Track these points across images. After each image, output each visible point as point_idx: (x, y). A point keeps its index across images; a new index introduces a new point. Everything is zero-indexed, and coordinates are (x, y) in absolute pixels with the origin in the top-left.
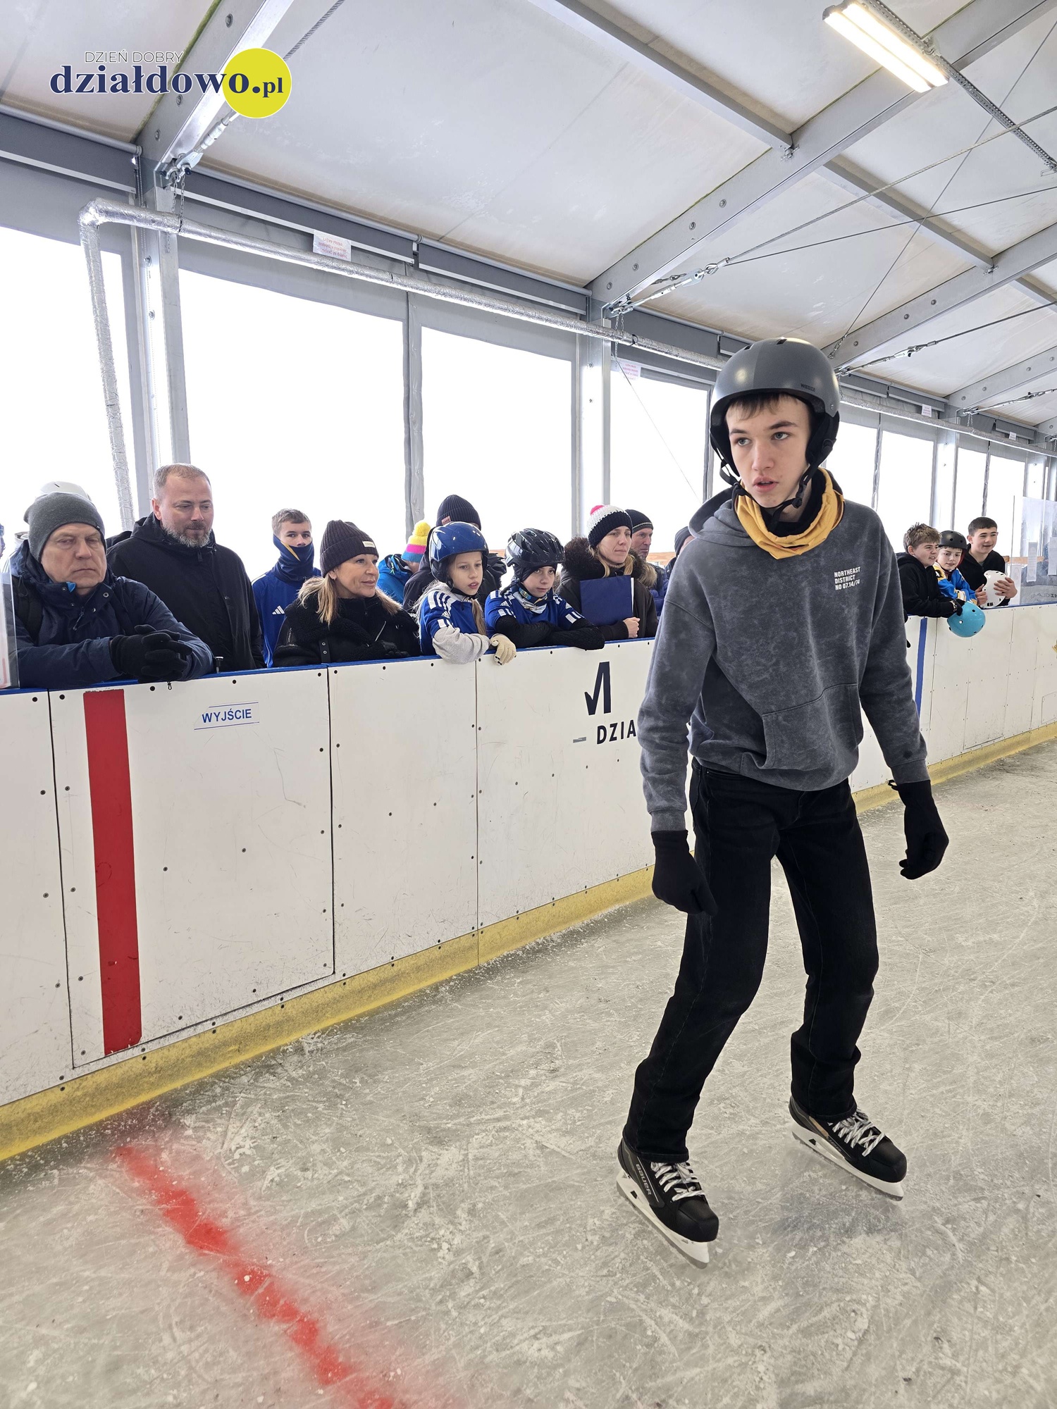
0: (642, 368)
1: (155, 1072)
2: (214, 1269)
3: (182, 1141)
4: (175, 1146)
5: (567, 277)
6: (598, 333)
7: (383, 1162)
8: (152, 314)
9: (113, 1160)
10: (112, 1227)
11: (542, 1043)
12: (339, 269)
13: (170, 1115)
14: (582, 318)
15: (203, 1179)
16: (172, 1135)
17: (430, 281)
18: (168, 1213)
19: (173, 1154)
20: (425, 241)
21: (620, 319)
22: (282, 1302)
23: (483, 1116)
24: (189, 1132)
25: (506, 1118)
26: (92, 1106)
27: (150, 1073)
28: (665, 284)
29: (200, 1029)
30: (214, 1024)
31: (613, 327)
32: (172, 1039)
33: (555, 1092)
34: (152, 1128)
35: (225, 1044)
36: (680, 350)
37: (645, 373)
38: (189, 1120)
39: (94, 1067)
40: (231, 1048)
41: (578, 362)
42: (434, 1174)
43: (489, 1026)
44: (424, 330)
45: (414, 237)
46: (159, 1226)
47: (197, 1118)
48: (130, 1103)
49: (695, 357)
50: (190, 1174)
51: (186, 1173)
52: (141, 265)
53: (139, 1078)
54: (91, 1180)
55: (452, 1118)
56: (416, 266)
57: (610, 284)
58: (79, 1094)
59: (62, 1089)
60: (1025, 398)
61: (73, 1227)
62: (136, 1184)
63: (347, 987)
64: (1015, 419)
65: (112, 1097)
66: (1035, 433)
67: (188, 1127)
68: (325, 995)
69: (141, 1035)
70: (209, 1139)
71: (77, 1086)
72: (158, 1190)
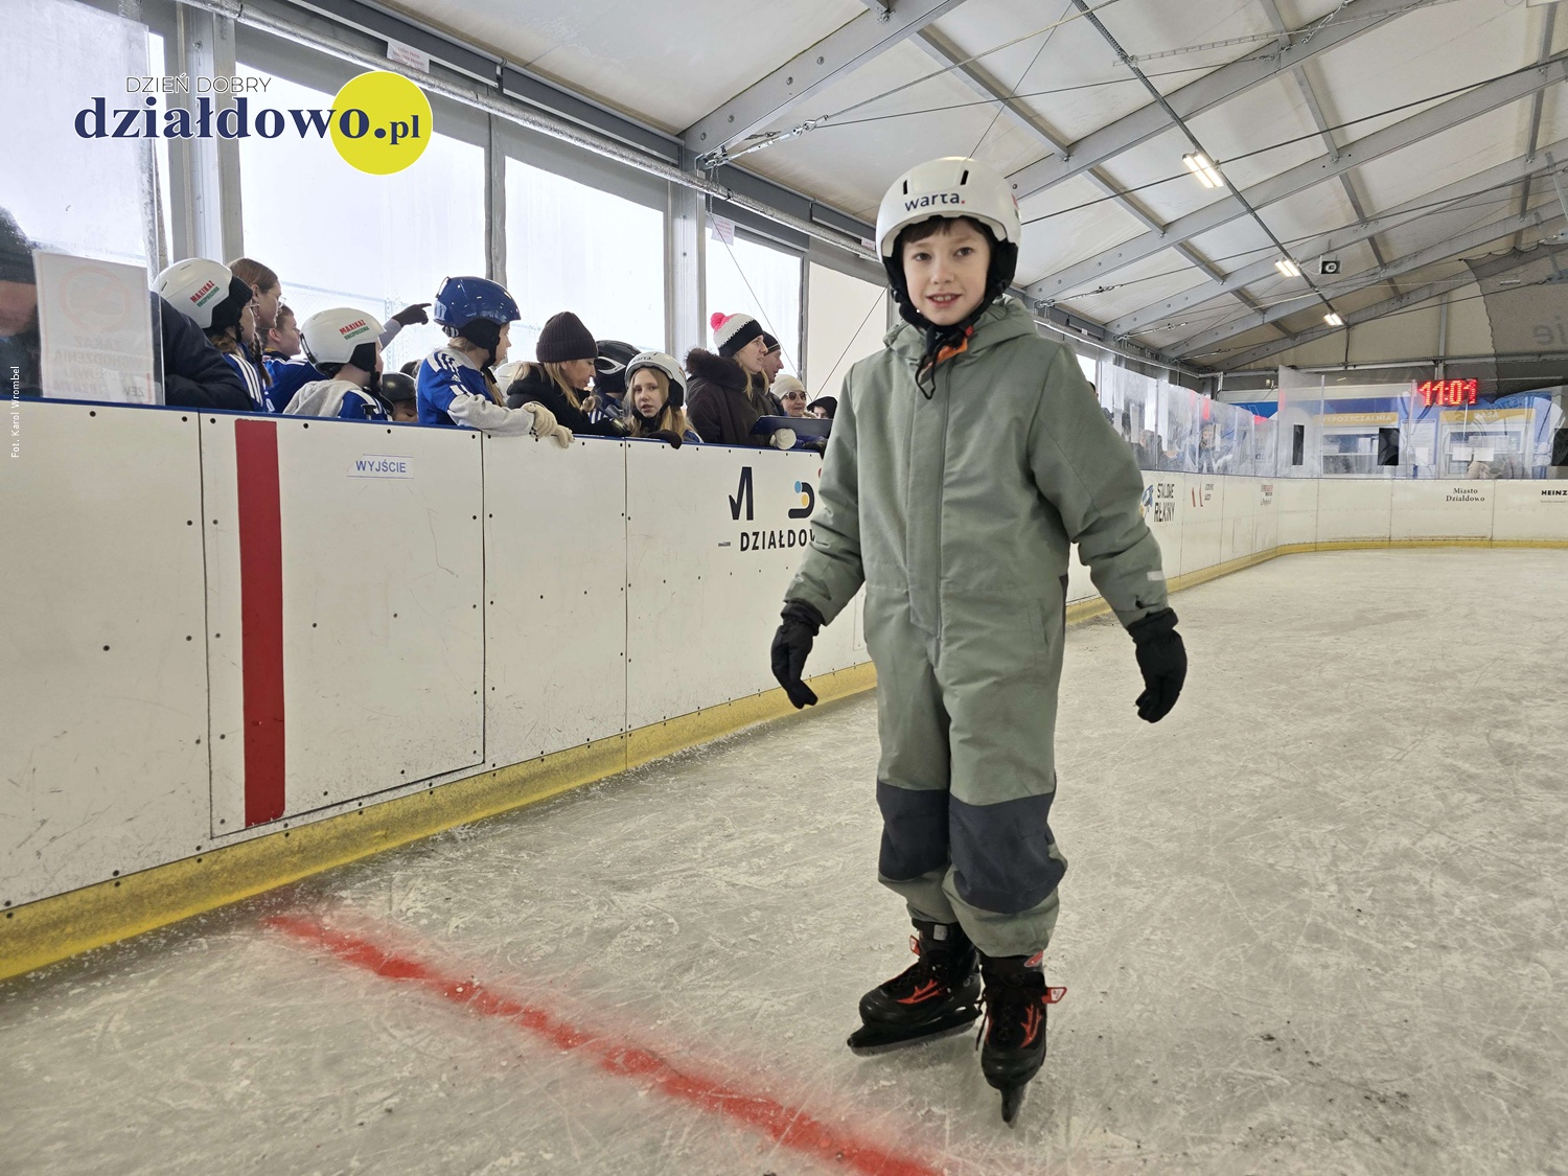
0: (736, 228)
1: (298, 852)
2: (417, 989)
3: (342, 909)
4: (335, 913)
5: (659, 122)
6: (693, 183)
7: (572, 906)
9: (268, 927)
10: (287, 972)
11: (710, 818)
12: (418, 80)
13: (320, 893)
14: (673, 165)
15: (378, 932)
16: (329, 905)
17: (512, 105)
18: (348, 958)
19: (336, 918)
20: (510, 65)
21: (715, 171)
22: (501, 1003)
23: (667, 869)
24: (349, 902)
25: (690, 869)
26: (232, 884)
27: (292, 852)
28: (759, 140)
29: (346, 808)
30: (360, 804)
31: (707, 178)
32: (317, 817)
33: (735, 849)
34: (303, 902)
35: (371, 828)
36: (774, 210)
37: (740, 233)
38: (343, 894)
39: (233, 839)
40: (377, 834)
41: (670, 213)
43: (651, 811)
44: (507, 157)
45: (498, 60)
46: (340, 967)
47: (353, 893)
48: (272, 884)
50: (362, 930)
51: (358, 930)
52: (188, 51)
53: (281, 856)
54: (247, 943)
55: (635, 873)
56: (499, 91)
57: (705, 134)
58: (217, 867)
59: (199, 861)
60: (1097, 292)
61: (241, 976)
62: (302, 941)
63: (497, 779)
64: (1087, 316)
65: (253, 876)
66: (1105, 331)
67: (346, 899)
68: (475, 785)
69: (284, 809)
70: (373, 905)
71: (214, 859)
72: (330, 943)
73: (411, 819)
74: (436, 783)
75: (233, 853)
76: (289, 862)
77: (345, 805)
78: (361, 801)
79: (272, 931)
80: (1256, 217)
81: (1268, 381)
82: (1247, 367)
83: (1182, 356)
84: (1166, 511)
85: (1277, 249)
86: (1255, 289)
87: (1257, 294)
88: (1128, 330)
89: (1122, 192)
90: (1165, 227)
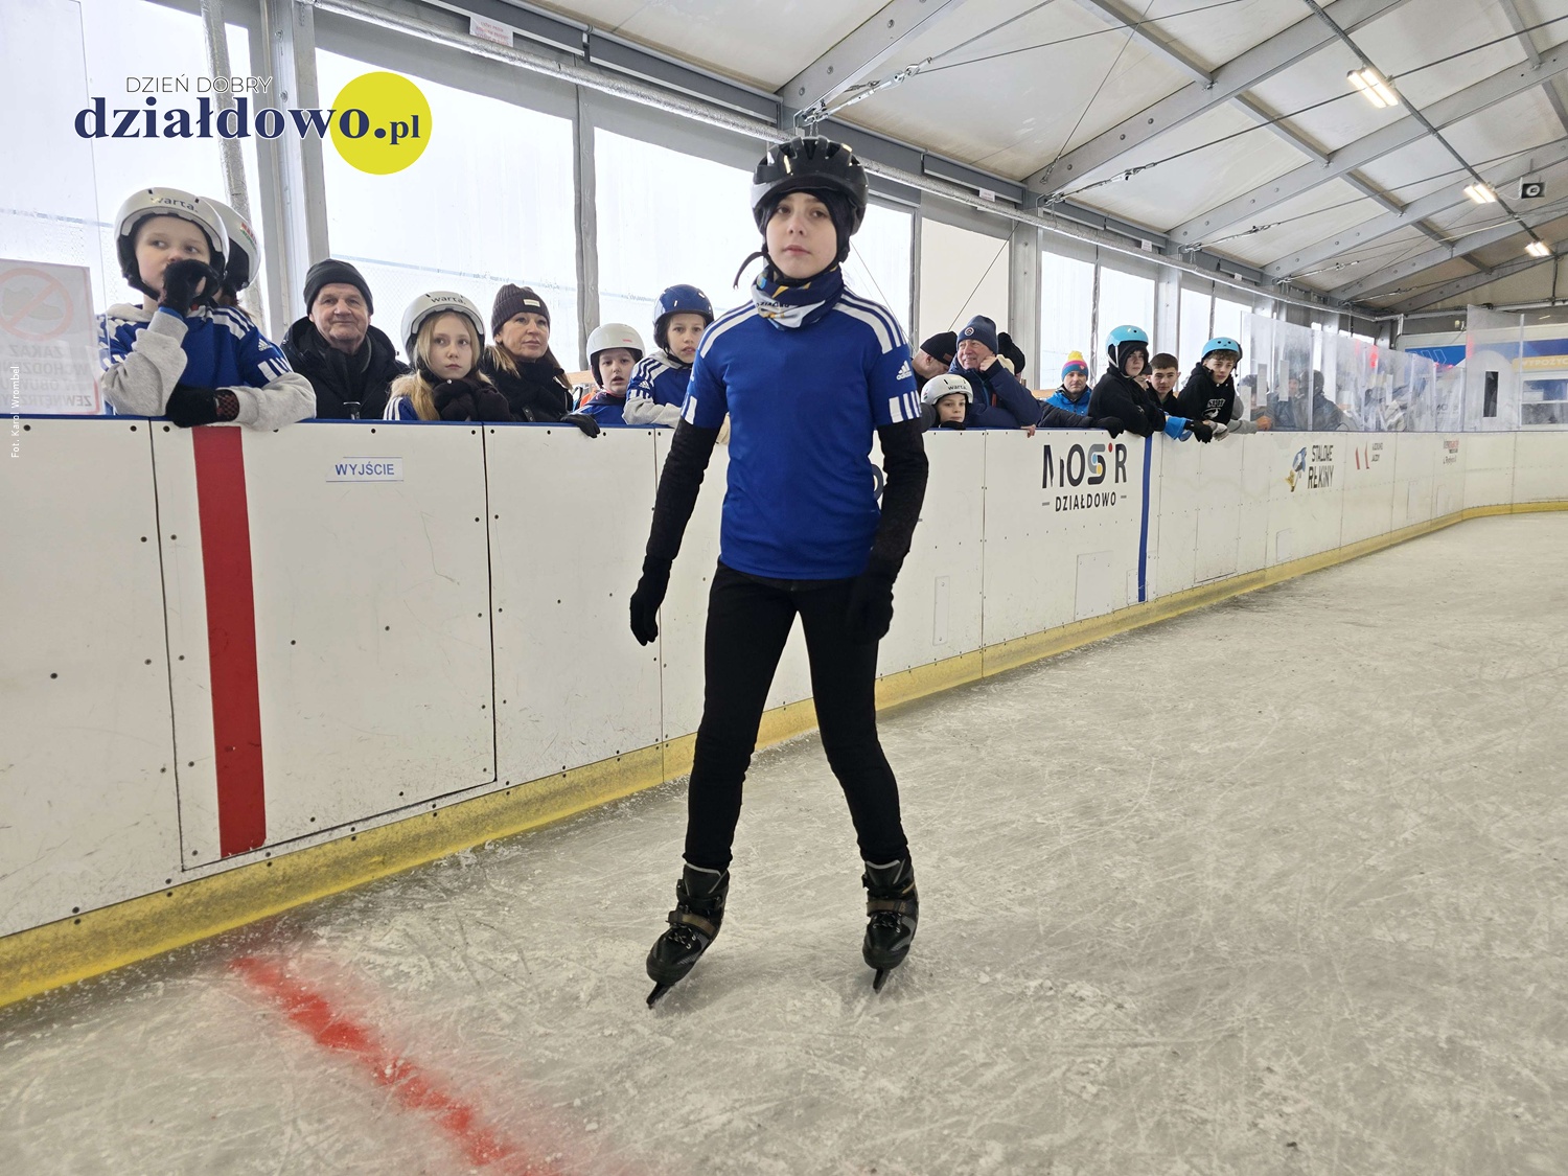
1: (283, 882)
2: (348, 1066)
3: (314, 950)
4: (306, 955)
5: (755, 80)
8: (285, 96)
9: (231, 971)
10: (226, 1032)
12: (499, 54)
13: (300, 928)
14: (772, 125)
15: (338, 984)
16: (302, 946)
17: (602, 75)
18: (295, 1016)
19: (304, 963)
20: (596, 31)
21: (815, 126)
22: (429, 1092)
24: (323, 942)
26: (207, 917)
27: (276, 882)
28: (862, 89)
29: (336, 834)
30: (353, 829)
32: (303, 845)
34: (279, 940)
35: (367, 854)
36: (882, 165)
38: (322, 931)
39: (207, 871)
40: (374, 860)
44: (598, 131)
45: (584, 27)
46: (284, 1029)
47: (332, 929)
48: (253, 917)
50: (323, 980)
51: (318, 979)
52: (272, 41)
53: (263, 887)
54: (203, 990)
56: (586, 59)
57: (803, 89)
58: (190, 901)
59: (170, 894)
60: (1251, 232)
61: (179, 1034)
62: (258, 991)
63: (511, 797)
64: (1240, 259)
65: (232, 908)
66: (1262, 274)
67: (322, 937)
68: (486, 805)
69: (265, 837)
70: (346, 947)
71: (186, 892)
72: (283, 995)
73: (413, 843)
74: (440, 804)
75: (209, 886)
76: (272, 893)
77: (336, 831)
78: (353, 826)
79: (232, 976)
80: (1440, 138)
81: (1457, 323)
82: (1433, 307)
83: (1355, 298)
84: (1323, 476)
85: (1467, 173)
86: (1441, 220)
87: (1443, 225)
88: (1289, 272)
89: (1276, 119)
90: (1330, 156)
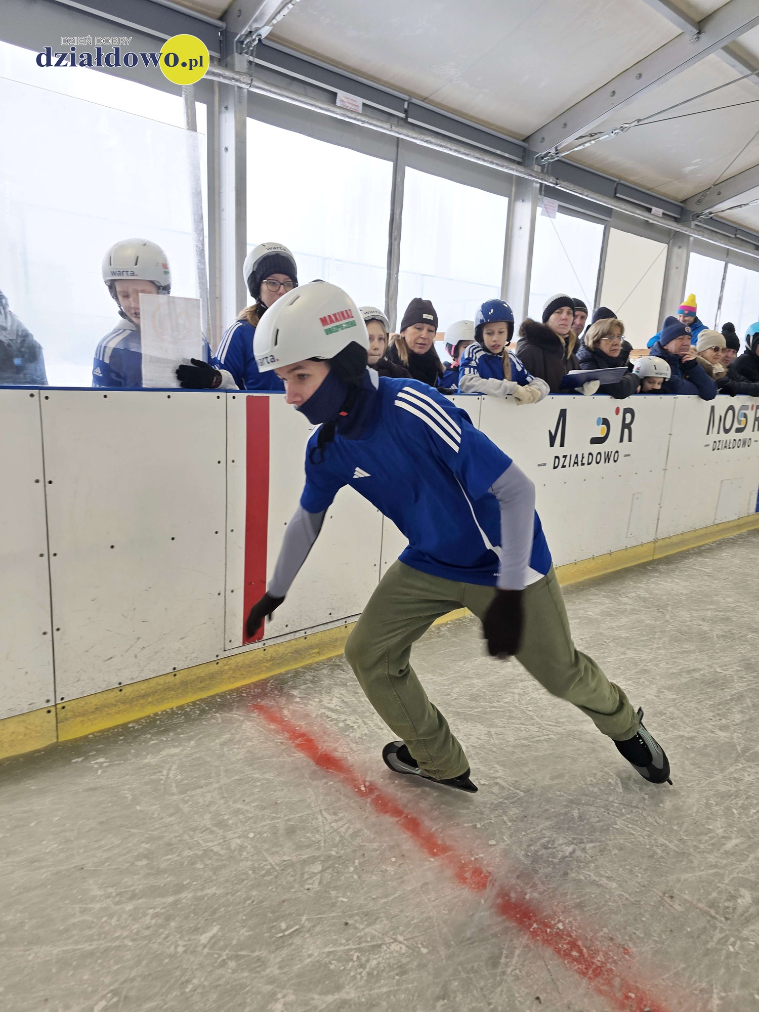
0: (559, 206)
1: (271, 660)
2: (339, 781)
3: (294, 704)
4: (291, 707)
5: (511, 132)
6: (532, 176)
8: (226, 149)
9: (253, 711)
10: (264, 750)
12: (355, 119)
13: (282, 689)
14: (519, 163)
15: (315, 728)
16: (286, 700)
17: (414, 130)
18: (298, 746)
19: (291, 712)
20: (414, 101)
21: (548, 166)
22: (390, 805)
24: (298, 700)
26: (234, 677)
27: (267, 660)
28: (584, 140)
29: (298, 635)
30: (305, 633)
31: (542, 171)
32: (281, 640)
34: (272, 695)
35: (311, 647)
36: (589, 191)
37: (562, 209)
38: (295, 692)
39: (236, 651)
40: (314, 651)
41: (513, 198)
42: (470, 740)
44: (407, 169)
45: (406, 97)
46: (295, 753)
47: (300, 693)
48: (255, 679)
49: (600, 198)
50: (306, 724)
51: (303, 724)
52: (220, 112)
53: (260, 662)
54: (243, 722)
56: (405, 120)
57: (543, 139)
58: (226, 668)
59: (217, 663)
61: (239, 748)
62: (272, 727)
65: (245, 673)
67: (296, 697)
69: (263, 634)
70: (311, 705)
71: (225, 662)
72: (288, 731)
73: (335, 643)
74: (350, 621)
75: (237, 660)
76: (265, 666)
77: (297, 633)
78: (306, 631)
79: (255, 715)
